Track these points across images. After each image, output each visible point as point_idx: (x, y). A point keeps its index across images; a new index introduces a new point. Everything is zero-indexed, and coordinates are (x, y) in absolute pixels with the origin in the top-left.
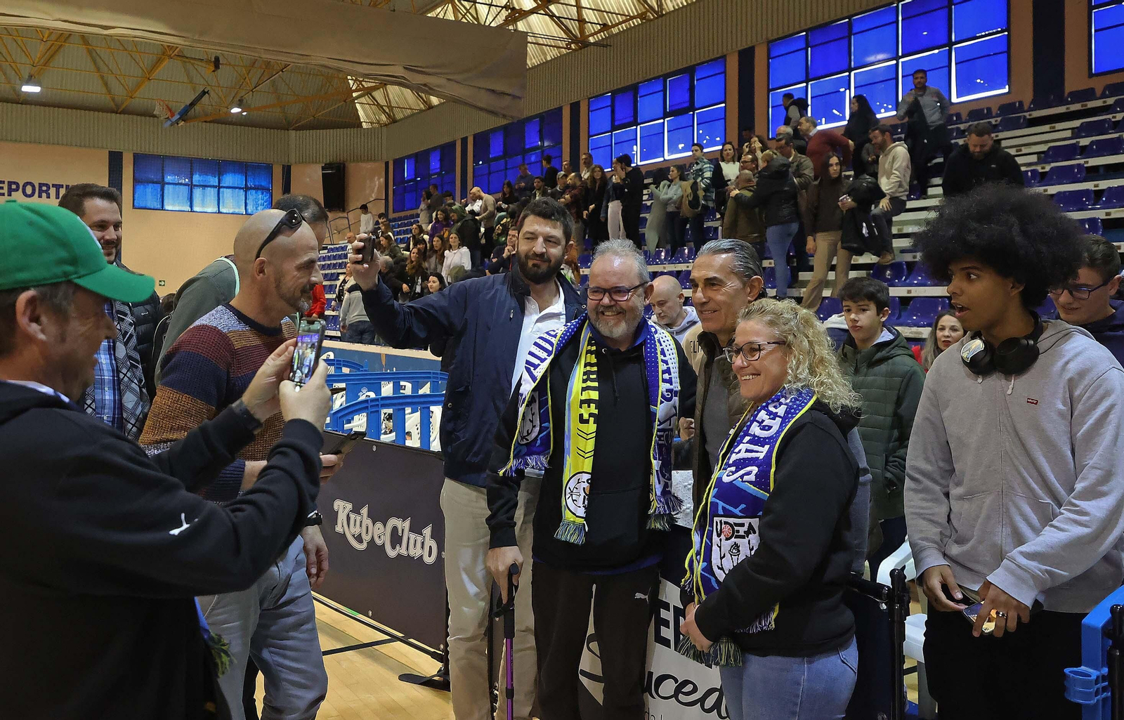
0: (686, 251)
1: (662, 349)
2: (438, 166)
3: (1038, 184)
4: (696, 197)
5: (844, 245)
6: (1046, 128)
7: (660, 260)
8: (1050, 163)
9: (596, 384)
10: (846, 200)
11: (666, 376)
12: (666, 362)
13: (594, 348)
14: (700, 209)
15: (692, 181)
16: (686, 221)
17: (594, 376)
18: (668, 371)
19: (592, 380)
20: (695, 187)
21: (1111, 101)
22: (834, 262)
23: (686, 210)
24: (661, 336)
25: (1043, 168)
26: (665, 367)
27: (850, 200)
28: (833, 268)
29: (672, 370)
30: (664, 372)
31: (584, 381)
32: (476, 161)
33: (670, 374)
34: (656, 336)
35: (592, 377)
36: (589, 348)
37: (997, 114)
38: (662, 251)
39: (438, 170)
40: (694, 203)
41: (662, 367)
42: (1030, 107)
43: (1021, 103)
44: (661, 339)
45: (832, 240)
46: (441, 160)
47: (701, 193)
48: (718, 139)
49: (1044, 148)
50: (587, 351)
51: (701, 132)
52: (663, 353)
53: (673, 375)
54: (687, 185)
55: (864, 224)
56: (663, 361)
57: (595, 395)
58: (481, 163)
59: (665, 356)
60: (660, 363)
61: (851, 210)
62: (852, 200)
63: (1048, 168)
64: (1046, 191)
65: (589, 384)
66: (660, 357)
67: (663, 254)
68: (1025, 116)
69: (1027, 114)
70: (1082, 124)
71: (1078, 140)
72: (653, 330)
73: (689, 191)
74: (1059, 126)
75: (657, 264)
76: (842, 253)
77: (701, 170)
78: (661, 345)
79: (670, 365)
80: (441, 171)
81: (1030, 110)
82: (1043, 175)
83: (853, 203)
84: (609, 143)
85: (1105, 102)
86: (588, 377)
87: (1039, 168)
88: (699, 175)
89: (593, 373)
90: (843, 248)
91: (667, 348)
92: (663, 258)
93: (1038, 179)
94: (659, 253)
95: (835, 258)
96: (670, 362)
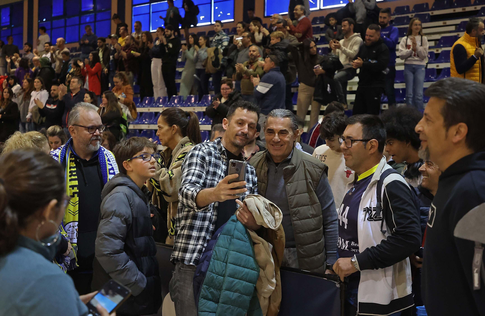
0: (210, 98)
1: (108, 159)
2: (8, 20)
3: (433, 62)
4: (217, 59)
5: (316, 98)
6: (441, 23)
7: (191, 103)
8: (441, 47)
9: (76, 177)
10: (318, 68)
11: (112, 171)
12: (111, 165)
13: (73, 159)
14: (219, 68)
15: (214, 48)
16: (209, 75)
17: (75, 173)
18: (112, 169)
19: (74, 175)
20: (216, 51)
21: (479, 8)
22: (310, 109)
23: (210, 68)
24: (107, 152)
25: (437, 51)
26: (110, 167)
27: (321, 68)
28: (309, 113)
29: (114, 168)
30: (110, 170)
31: (70, 176)
32: (40, 18)
33: (113, 170)
34: (104, 152)
35: (74, 173)
36: (71, 159)
37: (412, 11)
38: (192, 97)
39: (8, 24)
40: (216, 63)
41: (109, 167)
42: (432, 8)
43: (427, 4)
44: (107, 154)
45: (308, 95)
46: (11, 15)
47: (221, 57)
48: (229, 14)
49: (438, 37)
50: (70, 160)
51: (217, 8)
52: (109, 160)
53: (115, 170)
54: (211, 50)
55: (329, 85)
56: (108, 164)
57: (76, 183)
58: (44, 20)
59: (110, 162)
60: (108, 165)
61: (321, 75)
62: (323, 69)
63: (440, 51)
64: (438, 66)
65: (73, 177)
66: (107, 162)
67: (193, 99)
68: (429, 14)
69: (430, 13)
70: (462, 22)
71: (458, 33)
72: (103, 149)
73: (213, 54)
74: (449, 22)
75: (189, 106)
76: (315, 103)
77: (221, 40)
78: (108, 157)
79: (113, 166)
80: (11, 24)
81: (433, 9)
82: (437, 55)
83: (323, 71)
84: (148, 12)
85: (475, 8)
86: (72, 174)
87: (435, 51)
88: (220, 44)
89: (74, 171)
90: (314, 100)
91: (110, 158)
92: (193, 101)
93: (434, 58)
94: (189, 99)
95: (310, 106)
96: (113, 164)
